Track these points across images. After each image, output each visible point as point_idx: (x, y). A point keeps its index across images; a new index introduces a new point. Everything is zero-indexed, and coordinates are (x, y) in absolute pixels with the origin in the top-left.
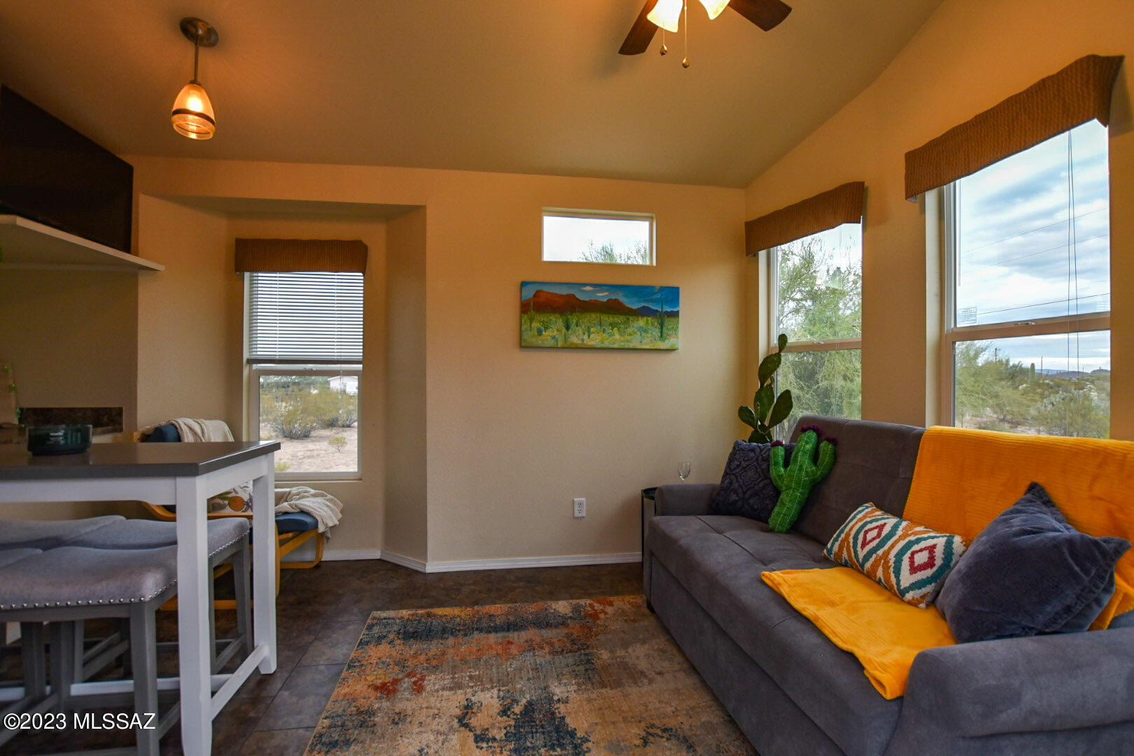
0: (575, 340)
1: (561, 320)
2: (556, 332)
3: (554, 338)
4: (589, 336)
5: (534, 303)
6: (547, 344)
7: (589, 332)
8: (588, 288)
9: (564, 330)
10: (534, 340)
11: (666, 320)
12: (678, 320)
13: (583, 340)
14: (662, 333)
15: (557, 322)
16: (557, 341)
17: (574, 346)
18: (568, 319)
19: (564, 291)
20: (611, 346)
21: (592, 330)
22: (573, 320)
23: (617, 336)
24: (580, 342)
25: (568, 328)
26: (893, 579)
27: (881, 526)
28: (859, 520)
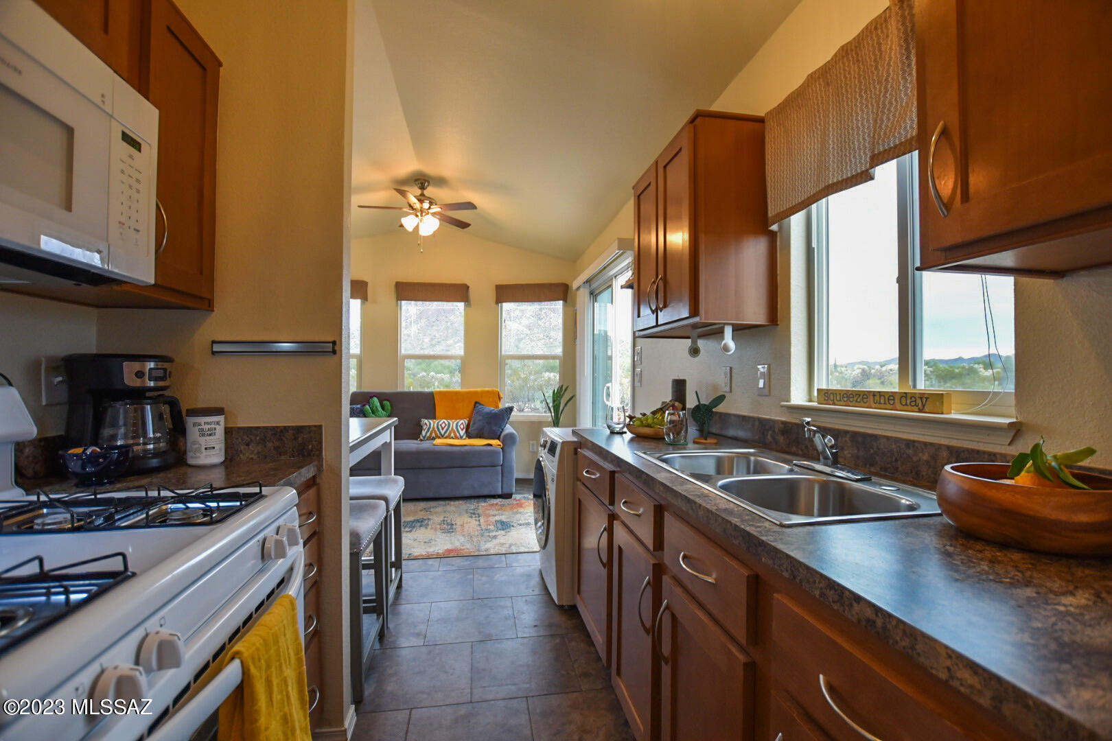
26: (458, 435)
27: (444, 422)
28: (433, 423)
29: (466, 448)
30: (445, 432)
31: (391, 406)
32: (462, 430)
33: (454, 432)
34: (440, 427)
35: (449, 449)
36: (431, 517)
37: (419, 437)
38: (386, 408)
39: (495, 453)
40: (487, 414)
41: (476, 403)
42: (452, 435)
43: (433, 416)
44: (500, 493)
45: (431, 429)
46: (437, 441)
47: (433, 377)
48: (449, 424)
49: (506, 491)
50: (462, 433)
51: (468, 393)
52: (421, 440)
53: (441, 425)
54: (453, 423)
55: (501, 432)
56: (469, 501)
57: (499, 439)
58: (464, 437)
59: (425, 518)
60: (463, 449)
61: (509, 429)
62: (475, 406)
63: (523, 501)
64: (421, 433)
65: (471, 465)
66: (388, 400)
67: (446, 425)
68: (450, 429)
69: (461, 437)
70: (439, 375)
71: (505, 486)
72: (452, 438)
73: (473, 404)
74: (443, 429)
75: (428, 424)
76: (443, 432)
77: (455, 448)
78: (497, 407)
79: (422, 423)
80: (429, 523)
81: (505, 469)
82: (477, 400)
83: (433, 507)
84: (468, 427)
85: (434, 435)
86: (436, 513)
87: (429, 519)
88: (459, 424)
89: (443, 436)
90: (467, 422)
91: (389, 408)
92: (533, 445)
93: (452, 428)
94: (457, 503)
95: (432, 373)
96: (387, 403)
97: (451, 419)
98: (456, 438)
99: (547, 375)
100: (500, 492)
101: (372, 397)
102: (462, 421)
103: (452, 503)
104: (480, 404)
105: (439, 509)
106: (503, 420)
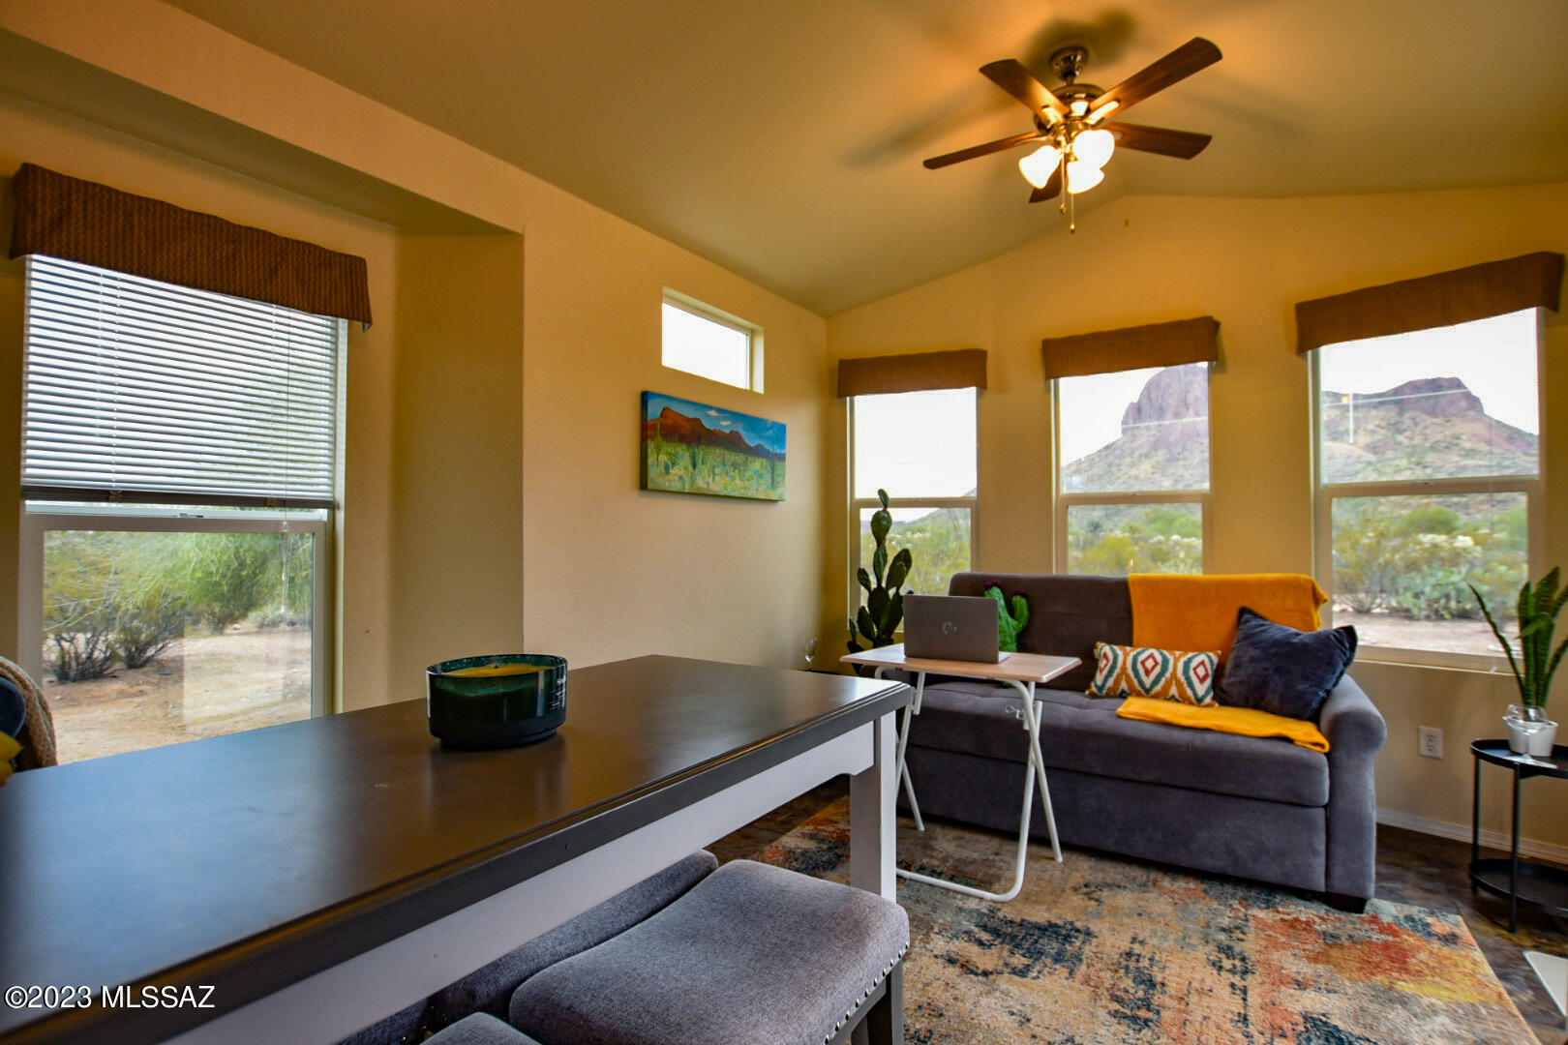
0: (701, 483)
1: (688, 454)
2: (683, 471)
3: (681, 478)
4: (714, 478)
5: (661, 425)
6: (676, 486)
7: (713, 472)
8: (713, 413)
9: (691, 469)
10: (661, 480)
11: (776, 463)
12: (785, 466)
13: (708, 484)
14: (773, 479)
15: (683, 454)
16: (684, 484)
17: (700, 492)
18: (694, 453)
19: (690, 413)
20: (733, 494)
21: (717, 470)
22: (700, 453)
23: (738, 481)
24: (705, 486)
25: (694, 467)
26: (1189, 692)
27: (1151, 656)
28: (1123, 655)
29: (1209, 737)
30: (1155, 682)
31: (1030, 607)
32: (1202, 680)
33: (1179, 685)
34: (1140, 667)
35: (1162, 734)
36: (1094, 927)
37: (1089, 687)
38: (1018, 611)
39: (1301, 768)
40: (1276, 643)
41: (1243, 611)
42: (1173, 691)
43: (1126, 639)
44: (1322, 888)
45: (1117, 671)
46: (1133, 706)
47: (1176, 543)
48: (1165, 661)
49: (1341, 886)
50: (1201, 689)
51: (1221, 585)
52: (1093, 696)
53: (1143, 663)
54: (1177, 661)
55: (1324, 701)
56: (1217, 889)
57: (1315, 718)
58: (1208, 700)
59: (1078, 925)
60: (1198, 739)
61: (1351, 695)
62: (1240, 617)
63: (1410, 939)
64: (1092, 677)
65: (1224, 787)
66: (1024, 595)
67: (1156, 664)
68: (1168, 675)
69: (1199, 701)
70: (1186, 540)
71: (1337, 871)
72: (1173, 699)
73: (1234, 614)
74: (1147, 672)
75: (1111, 656)
76: (1148, 681)
77: (1176, 734)
78: (1309, 624)
79: (1096, 652)
80: (1087, 950)
81: (1337, 818)
82: (1247, 604)
83: (1109, 886)
84: (1219, 673)
85: (1124, 685)
86: (1114, 911)
87: (1088, 934)
88: (1193, 664)
89: (1148, 691)
90: (1215, 660)
91: (1026, 612)
92: (1431, 738)
93: (1174, 674)
94: (1182, 885)
95: (1175, 537)
96: (1020, 602)
97: (1171, 648)
98: (1183, 699)
99: (1427, 539)
100: (1320, 884)
101: (988, 587)
102: (1202, 657)
103: (1166, 882)
104: (1256, 616)
105: (1125, 899)
106: (1331, 665)
